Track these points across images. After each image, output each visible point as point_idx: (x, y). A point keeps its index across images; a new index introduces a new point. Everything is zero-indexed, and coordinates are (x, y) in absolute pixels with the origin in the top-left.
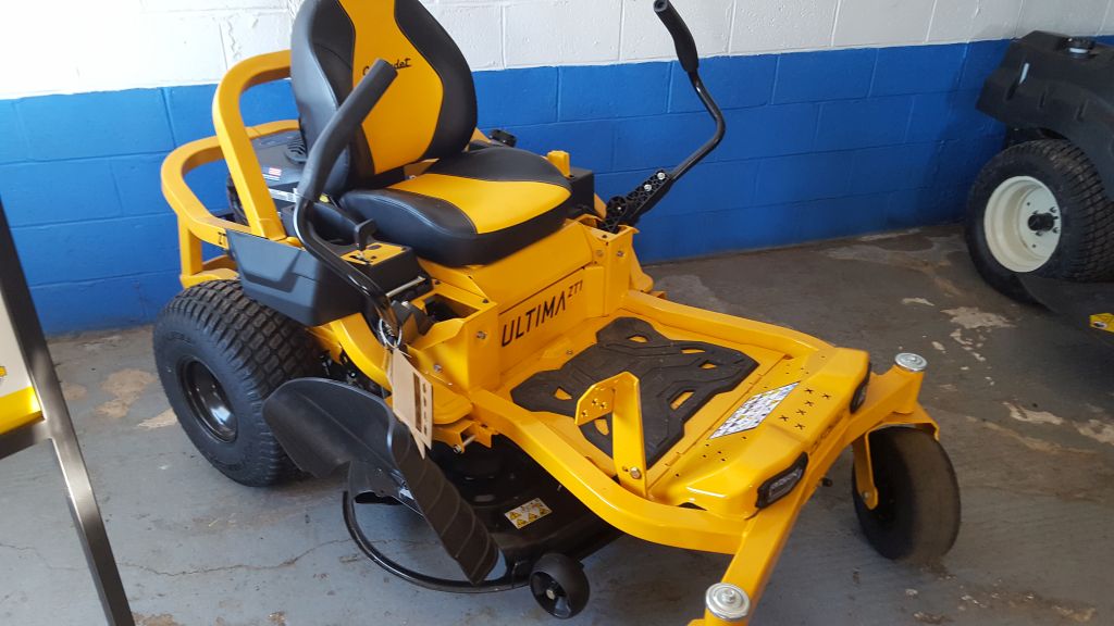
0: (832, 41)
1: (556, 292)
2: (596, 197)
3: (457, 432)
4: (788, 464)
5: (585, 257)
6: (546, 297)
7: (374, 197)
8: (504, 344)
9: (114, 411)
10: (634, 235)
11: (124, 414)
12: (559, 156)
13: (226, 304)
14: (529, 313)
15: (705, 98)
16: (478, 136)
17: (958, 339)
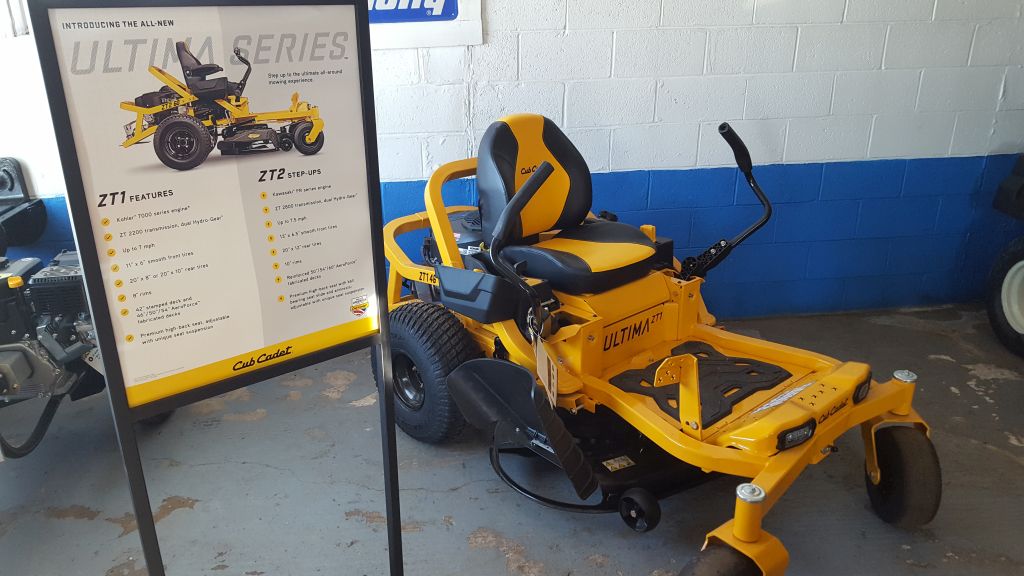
0: (868, 154)
1: (643, 318)
2: (675, 259)
3: (573, 399)
4: (801, 423)
5: (665, 296)
6: (636, 320)
7: (524, 249)
8: (605, 350)
9: (333, 395)
10: (701, 285)
11: (339, 397)
12: (648, 228)
13: (425, 315)
14: (623, 330)
15: (757, 191)
16: (590, 215)
17: (973, 386)
